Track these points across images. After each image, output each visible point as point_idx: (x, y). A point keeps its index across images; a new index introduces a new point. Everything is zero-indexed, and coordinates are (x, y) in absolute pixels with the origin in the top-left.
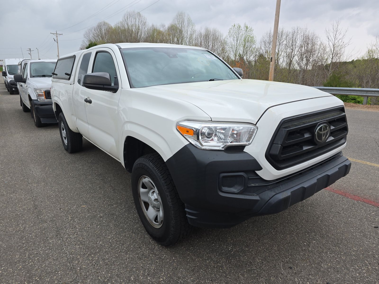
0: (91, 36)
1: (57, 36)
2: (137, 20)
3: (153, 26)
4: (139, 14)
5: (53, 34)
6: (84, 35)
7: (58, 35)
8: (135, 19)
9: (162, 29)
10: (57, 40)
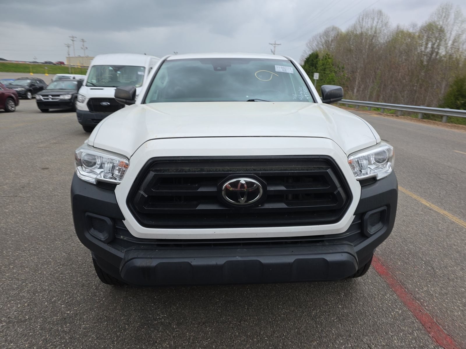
0: (314, 45)
1: (275, 47)
2: (376, 20)
3: (398, 27)
4: (380, 13)
5: (271, 44)
6: (307, 44)
7: (276, 45)
8: (373, 19)
9: (411, 30)
10: (274, 51)
